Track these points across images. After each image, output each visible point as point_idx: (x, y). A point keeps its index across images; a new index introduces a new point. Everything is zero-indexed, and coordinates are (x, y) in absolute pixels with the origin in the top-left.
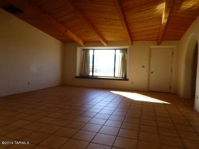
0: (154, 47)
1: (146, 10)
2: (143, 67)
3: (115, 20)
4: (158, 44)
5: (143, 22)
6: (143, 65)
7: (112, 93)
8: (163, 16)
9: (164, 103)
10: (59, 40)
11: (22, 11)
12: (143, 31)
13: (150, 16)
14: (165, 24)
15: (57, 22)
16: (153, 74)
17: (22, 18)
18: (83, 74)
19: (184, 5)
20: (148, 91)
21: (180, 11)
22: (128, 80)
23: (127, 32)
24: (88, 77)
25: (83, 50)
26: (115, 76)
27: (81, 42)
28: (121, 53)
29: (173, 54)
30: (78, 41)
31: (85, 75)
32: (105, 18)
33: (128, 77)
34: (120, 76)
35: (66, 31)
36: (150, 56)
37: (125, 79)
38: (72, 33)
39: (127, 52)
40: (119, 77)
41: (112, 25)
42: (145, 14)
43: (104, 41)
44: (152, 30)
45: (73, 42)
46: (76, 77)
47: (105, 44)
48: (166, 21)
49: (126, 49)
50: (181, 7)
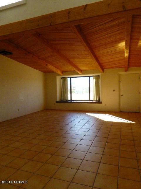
0: (122, 73)
1: (110, 47)
2: (114, 91)
3: (86, 55)
4: (126, 71)
5: (110, 55)
6: (114, 89)
7: (88, 115)
8: (125, 51)
9: (131, 123)
10: (41, 71)
11: (11, 53)
12: (111, 62)
13: (114, 51)
14: (128, 57)
15: (39, 59)
16: (123, 96)
17: (11, 58)
18: (62, 99)
19: (140, 43)
20: (119, 112)
21: (138, 47)
22: (101, 103)
23: (97, 64)
24: (67, 102)
25: (62, 78)
26: (91, 100)
27: (59, 72)
28: (94, 80)
29: (139, 78)
30: (57, 72)
31: (64, 100)
32: (78, 54)
33: (101, 100)
34: (94, 99)
35: (46, 65)
36: (120, 81)
37: (99, 102)
38: (51, 66)
39: (99, 79)
40: (93, 101)
41: (84, 59)
42: (110, 50)
43: (79, 71)
44: (118, 60)
45: (52, 72)
46: (57, 102)
47: (80, 73)
48: (128, 54)
49: (99, 76)
50: (138, 44)
